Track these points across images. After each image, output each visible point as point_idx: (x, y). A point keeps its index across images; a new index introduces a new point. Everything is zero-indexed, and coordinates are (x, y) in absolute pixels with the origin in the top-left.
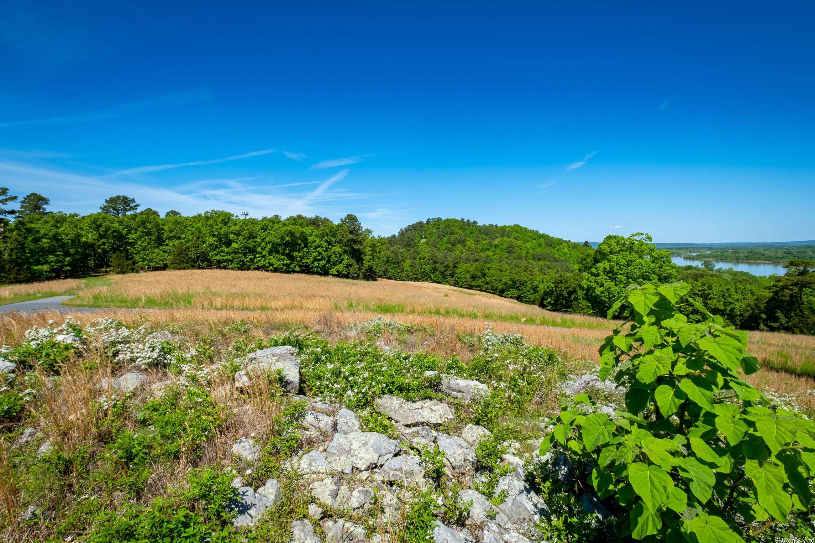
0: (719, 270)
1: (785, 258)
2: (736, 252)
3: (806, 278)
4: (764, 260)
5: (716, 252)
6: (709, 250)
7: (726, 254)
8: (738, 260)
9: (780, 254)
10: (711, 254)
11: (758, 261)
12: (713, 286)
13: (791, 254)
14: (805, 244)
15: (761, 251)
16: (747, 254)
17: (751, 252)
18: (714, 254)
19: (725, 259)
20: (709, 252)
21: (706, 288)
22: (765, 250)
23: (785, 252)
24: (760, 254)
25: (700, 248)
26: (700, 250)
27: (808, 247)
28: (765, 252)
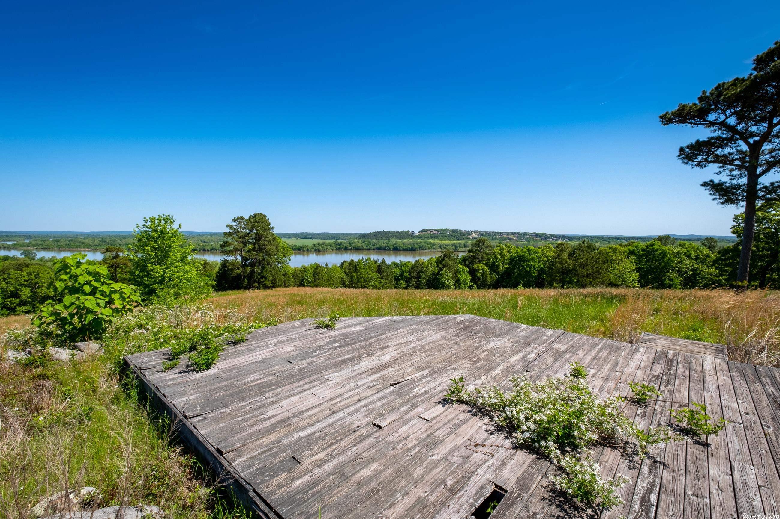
0: (42, 259)
1: (101, 246)
2: (57, 241)
3: (118, 261)
4: (84, 248)
5: (36, 241)
6: (27, 238)
7: (47, 243)
8: (60, 249)
9: (96, 243)
10: (30, 243)
11: (79, 249)
12: (41, 275)
13: (105, 242)
14: (115, 234)
15: (81, 239)
16: (68, 243)
17: (72, 241)
18: (34, 243)
19: (47, 248)
20: (27, 241)
21: (33, 277)
22: (84, 239)
23: (100, 241)
24: (80, 242)
25: (17, 236)
26: (16, 239)
27: (117, 236)
28: (84, 241)
